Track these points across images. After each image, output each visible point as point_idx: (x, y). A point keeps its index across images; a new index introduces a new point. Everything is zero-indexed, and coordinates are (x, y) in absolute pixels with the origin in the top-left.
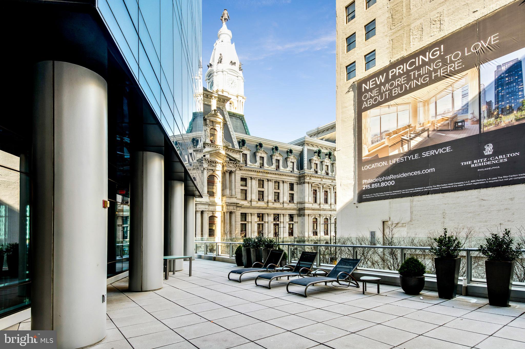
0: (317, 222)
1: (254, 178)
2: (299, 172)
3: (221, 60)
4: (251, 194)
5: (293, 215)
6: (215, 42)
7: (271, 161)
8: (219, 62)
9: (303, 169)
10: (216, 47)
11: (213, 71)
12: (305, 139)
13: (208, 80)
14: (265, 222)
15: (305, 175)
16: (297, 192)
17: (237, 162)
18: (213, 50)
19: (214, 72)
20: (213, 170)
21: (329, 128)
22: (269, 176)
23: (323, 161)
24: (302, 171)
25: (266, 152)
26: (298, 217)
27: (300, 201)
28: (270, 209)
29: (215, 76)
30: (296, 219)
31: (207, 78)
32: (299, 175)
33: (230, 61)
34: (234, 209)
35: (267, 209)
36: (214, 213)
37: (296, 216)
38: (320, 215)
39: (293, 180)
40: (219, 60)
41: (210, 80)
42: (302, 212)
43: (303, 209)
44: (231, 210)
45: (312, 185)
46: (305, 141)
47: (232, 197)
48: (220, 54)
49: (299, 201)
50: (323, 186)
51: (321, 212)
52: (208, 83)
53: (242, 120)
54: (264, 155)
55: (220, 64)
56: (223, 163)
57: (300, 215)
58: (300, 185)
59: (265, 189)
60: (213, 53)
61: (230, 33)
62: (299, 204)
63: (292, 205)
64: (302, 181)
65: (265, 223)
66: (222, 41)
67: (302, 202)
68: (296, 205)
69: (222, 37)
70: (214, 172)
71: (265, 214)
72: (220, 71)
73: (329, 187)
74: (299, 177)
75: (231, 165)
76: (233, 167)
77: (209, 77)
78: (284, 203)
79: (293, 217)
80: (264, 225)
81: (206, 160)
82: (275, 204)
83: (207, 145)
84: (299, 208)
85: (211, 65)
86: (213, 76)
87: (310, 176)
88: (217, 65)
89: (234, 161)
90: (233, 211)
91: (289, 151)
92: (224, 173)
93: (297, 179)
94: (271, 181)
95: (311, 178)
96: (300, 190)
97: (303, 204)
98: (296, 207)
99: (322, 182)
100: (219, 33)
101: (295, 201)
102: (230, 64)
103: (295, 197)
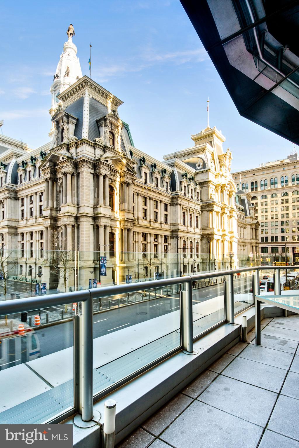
0: (185, 245)
1: (140, 195)
2: (172, 193)
3: (68, 73)
4: (138, 211)
5: (167, 236)
6: (61, 54)
7: (151, 178)
8: (66, 75)
9: (176, 191)
10: (62, 59)
11: (60, 82)
12: (176, 161)
13: (53, 91)
14: (148, 242)
15: (179, 197)
16: (170, 213)
17: (134, 174)
18: (59, 62)
19: (61, 84)
20: (111, 180)
21: (190, 153)
22: (152, 194)
23: (189, 185)
24: (174, 192)
25: (149, 168)
26: (171, 239)
27: (173, 223)
28: (152, 229)
29: (62, 88)
30: (169, 240)
31: (53, 89)
32: (172, 196)
33: (77, 77)
34: (131, 226)
35: (150, 229)
36: (113, 229)
37: (170, 237)
38: (188, 238)
39: (167, 200)
40: (67, 73)
41: (56, 92)
42: (175, 234)
43: (177, 231)
44: (129, 227)
45: (182, 207)
46: (175, 163)
47: (130, 213)
48: (67, 67)
49: (171, 223)
50: (190, 210)
51: (189, 235)
52: (53, 94)
53: (127, 130)
54: (147, 171)
55: (67, 77)
56: (120, 173)
57: (173, 236)
58: (173, 206)
59: (148, 207)
60: (59, 65)
61: (75, 48)
62: (172, 226)
63: (166, 227)
64: (174, 202)
65: (148, 244)
66: (69, 55)
67: (175, 224)
68: (169, 226)
69: (68, 51)
70: (112, 182)
71: (148, 233)
72: (67, 84)
73: (193, 211)
74: (172, 198)
75: (129, 176)
76: (130, 179)
77: (55, 88)
78: (161, 223)
79: (167, 238)
80: (147, 245)
81: (108, 167)
82: (155, 223)
83: (108, 150)
84: (173, 230)
85: (57, 76)
86: (59, 88)
87: (182, 198)
88: (64, 78)
89: (132, 172)
90: (131, 228)
91: (163, 170)
92: (122, 185)
93: (170, 200)
94: (152, 199)
95: (182, 200)
96: (172, 212)
97: (177, 226)
98: (169, 228)
99: (190, 206)
100: (65, 46)
101: (169, 222)
102: (76, 79)
103: (169, 218)
